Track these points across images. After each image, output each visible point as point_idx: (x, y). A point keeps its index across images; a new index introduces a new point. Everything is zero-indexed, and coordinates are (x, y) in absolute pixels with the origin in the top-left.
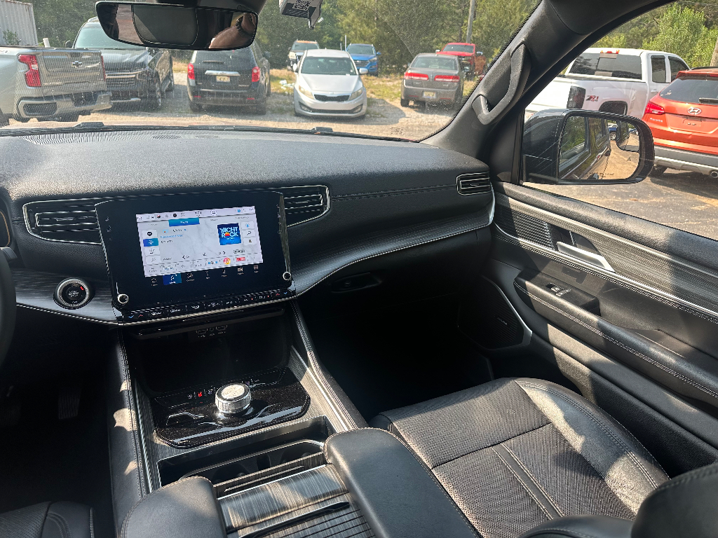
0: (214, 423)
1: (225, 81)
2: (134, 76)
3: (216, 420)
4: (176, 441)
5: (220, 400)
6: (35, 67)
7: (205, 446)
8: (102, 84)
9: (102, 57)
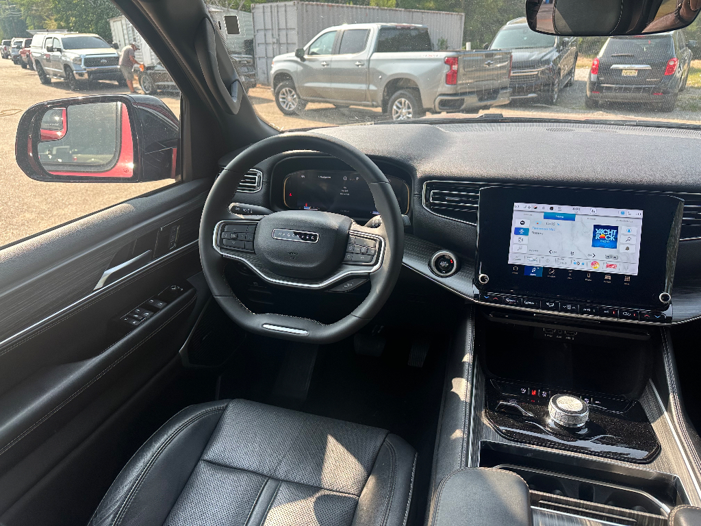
0: (542, 427)
1: (631, 75)
2: (536, 73)
3: (545, 425)
4: (501, 428)
5: (553, 406)
6: (455, 67)
7: (527, 446)
8: (505, 81)
9: (511, 57)
